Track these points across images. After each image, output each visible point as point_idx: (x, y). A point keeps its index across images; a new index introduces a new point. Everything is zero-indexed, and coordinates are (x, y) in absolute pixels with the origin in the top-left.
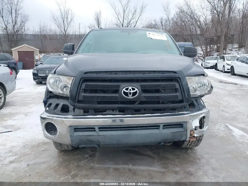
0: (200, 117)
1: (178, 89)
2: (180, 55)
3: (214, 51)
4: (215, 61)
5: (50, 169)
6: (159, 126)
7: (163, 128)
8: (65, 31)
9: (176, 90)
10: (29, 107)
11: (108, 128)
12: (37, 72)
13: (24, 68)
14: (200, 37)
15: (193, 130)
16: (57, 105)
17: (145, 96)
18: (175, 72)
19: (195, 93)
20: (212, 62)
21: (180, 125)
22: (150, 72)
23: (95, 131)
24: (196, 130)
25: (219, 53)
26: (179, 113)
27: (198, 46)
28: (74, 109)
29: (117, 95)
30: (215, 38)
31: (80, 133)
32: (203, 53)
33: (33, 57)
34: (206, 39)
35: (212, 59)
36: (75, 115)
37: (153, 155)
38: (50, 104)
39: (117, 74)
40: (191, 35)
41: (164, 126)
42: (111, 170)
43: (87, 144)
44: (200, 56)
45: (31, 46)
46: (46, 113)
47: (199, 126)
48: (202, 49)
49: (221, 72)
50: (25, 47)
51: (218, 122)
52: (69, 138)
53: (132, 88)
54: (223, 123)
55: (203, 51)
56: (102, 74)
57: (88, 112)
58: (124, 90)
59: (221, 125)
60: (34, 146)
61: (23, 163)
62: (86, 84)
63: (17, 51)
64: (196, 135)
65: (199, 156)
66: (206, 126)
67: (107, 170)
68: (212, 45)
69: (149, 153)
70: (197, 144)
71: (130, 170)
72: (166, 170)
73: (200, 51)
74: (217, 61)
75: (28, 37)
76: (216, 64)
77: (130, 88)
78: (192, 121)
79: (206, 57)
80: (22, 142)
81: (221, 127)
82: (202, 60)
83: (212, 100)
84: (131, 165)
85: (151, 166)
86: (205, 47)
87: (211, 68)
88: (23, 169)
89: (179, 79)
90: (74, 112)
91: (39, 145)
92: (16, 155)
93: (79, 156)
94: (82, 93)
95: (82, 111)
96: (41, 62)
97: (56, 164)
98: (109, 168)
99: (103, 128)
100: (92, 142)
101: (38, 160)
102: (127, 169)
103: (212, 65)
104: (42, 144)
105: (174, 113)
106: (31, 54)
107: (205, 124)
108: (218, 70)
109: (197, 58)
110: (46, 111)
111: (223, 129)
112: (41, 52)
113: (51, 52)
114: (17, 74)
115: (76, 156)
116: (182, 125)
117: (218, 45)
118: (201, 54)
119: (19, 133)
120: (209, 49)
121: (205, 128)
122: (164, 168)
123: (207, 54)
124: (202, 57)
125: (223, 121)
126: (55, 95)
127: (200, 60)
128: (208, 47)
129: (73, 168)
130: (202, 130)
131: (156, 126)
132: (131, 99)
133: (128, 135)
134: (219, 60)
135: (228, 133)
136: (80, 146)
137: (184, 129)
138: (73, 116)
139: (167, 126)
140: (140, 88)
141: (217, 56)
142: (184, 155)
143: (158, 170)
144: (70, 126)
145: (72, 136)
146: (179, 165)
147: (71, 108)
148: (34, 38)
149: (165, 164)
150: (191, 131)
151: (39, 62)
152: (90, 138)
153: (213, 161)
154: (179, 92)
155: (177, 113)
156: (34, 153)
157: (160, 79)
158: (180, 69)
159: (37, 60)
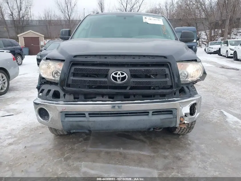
0: (190, 104)
1: (168, 74)
2: (176, 40)
3: (218, 35)
4: (219, 46)
5: (45, 151)
6: (148, 112)
7: (152, 114)
8: (69, 16)
9: (166, 76)
10: (31, 92)
11: (98, 114)
12: (41, 57)
13: (30, 53)
14: (204, 21)
15: (183, 117)
16: (49, 91)
17: (134, 82)
18: (165, 57)
19: (187, 80)
20: (216, 47)
21: (169, 112)
22: (140, 56)
23: (85, 116)
24: (187, 116)
25: (223, 37)
26: (169, 99)
27: (202, 30)
28: (64, 95)
29: (106, 80)
30: (220, 22)
31: (71, 119)
32: (207, 37)
33: (38, 43)
34: (210, 24)
35: (217, 44)
36: (65, 101)
37: (145, 140)
38: (43, 90)
39: (106, 58)
40: (196, 19)
41: (153, 112)
42: (103, 153)
43: (78, 129)
44: (204, 41)
45: (36, 32)
46: (39, 99)
47: (190, 113)
48: (206, 33)
49: (225, 58)
50: (30, 33)
51: (213, 108)
52: (61, 123)
53: (121, 73)
54: (218, 109)
55: (207, 36)
56: (92, 58)
57: (78, 98)
58: (113, 74)
59: (216, 111)
60: (32, 129)
61: (20, 145)
62: (75, 67)
63: (23, 37)
64: (186, 122)
65: (189, 142)
66: (198, 112)
67: (98, 154)
68: (216, 30)
69: (141, 137)
70: (188, 131)
71: (121, 154)
72: (156, 154)
73: (204, 35)
74: (221, 46)
75: (34, 23)
76: (220, 49)
77: (119, 73)
78: (182, 108)
79: (210, 42)
80: (21, 125)
81: (215, 113)
82: (206, 45)
83: (210, 86)
84: (122, 149)
85: (141, 151)
86: (209, 31)
87: (215, 53)
88: (20, 150)
89: (169, 65)
90: (64, 98)
91: (37, 128)
92: (15, 137)
93: (74, 140)
94: (71, 76)
95: (72, 97)
96: (45, 48)
97: (51, 147)
98: (101, 151)
99: (93, 114)
100: (82, 127)
101: (35, 143)
102: (118, 153)
103: (215, 50)
104: (40, 128)
105: (164, 100)
106: (36, 40)
107: (196, 111)
108: (221, 55)
109: (201, 43)
110: (39, 97)
111: (218, 115)
112: (46, 38)
113: (56, 38)
114: (23, 60)
115: (71, 139)
116: (172, 111)
117: (223, 29)
118: (204, 39)
119: (20, 117)
120: (213, 34)
121: (197, 115)
122: (154, 152)
123: (212, 39)
124: (206, 42)
125: (219, 107)
126: (47, 81)
127: (203, 45)
128: (213, 32)
129: (67, 150)
130: (193, 116)
131: (145, 113)
132: (120, 84)
133: (118, 121)
134: (223, 45)
135: (222, 119)
136: (72, 131)
137: (174, 116)
138: (64, 102)
139: (157, 112)
140: (129, 73)
141: (222, 40)
142: (176, 140)
143: (148, 154)
144: (61, 112)
145: (64, 122)
146: (169, 150)
147: (62, 93)
148: (40, 24)
149: (156, 148)
150: (180, 118)
151: (44, 48)
152: (81, 123)
153: (203, 146)
154: (169, 78)
155: (167, 100)
156: (32, 136)
157: (149, 64)
158: (171, 54)
159: (42, 45)
